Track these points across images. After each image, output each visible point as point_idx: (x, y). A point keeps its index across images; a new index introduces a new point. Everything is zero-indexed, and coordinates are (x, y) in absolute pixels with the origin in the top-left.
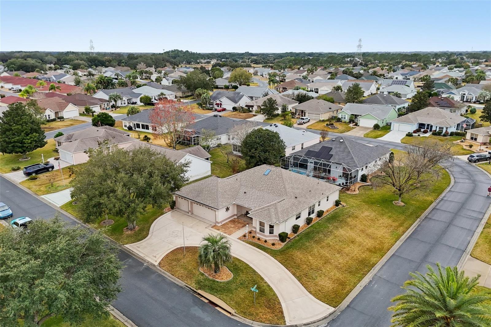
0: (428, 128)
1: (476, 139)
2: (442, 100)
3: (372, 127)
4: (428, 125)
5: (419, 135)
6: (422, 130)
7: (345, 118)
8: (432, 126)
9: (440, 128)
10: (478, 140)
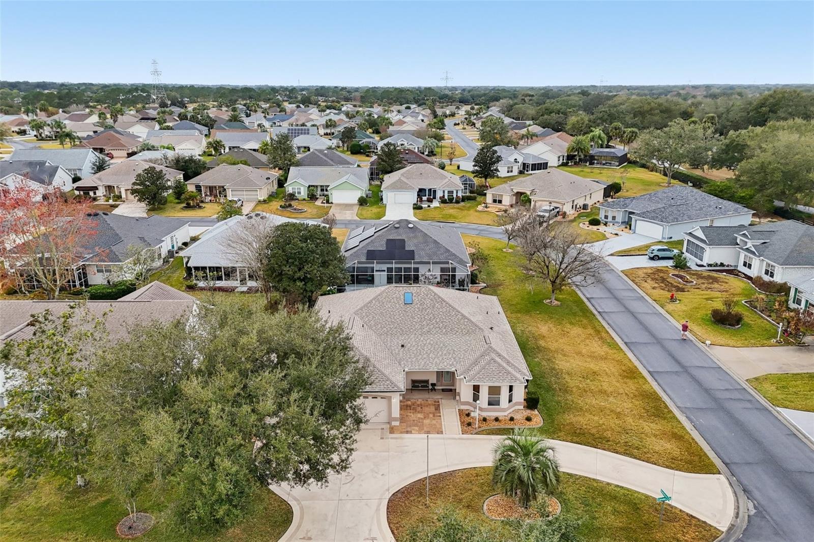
0: (430, 195)
1: (500, 202)
2: (407, 153)
3: (356, 202)
4: (430, 190)
5: (429, 206)
6: (424, 198)
7: (299, 193)
8: (435, 191)
9: (449, 192)
10: (503, 203)
